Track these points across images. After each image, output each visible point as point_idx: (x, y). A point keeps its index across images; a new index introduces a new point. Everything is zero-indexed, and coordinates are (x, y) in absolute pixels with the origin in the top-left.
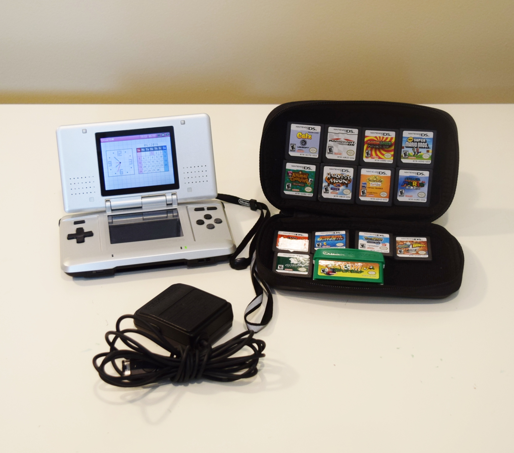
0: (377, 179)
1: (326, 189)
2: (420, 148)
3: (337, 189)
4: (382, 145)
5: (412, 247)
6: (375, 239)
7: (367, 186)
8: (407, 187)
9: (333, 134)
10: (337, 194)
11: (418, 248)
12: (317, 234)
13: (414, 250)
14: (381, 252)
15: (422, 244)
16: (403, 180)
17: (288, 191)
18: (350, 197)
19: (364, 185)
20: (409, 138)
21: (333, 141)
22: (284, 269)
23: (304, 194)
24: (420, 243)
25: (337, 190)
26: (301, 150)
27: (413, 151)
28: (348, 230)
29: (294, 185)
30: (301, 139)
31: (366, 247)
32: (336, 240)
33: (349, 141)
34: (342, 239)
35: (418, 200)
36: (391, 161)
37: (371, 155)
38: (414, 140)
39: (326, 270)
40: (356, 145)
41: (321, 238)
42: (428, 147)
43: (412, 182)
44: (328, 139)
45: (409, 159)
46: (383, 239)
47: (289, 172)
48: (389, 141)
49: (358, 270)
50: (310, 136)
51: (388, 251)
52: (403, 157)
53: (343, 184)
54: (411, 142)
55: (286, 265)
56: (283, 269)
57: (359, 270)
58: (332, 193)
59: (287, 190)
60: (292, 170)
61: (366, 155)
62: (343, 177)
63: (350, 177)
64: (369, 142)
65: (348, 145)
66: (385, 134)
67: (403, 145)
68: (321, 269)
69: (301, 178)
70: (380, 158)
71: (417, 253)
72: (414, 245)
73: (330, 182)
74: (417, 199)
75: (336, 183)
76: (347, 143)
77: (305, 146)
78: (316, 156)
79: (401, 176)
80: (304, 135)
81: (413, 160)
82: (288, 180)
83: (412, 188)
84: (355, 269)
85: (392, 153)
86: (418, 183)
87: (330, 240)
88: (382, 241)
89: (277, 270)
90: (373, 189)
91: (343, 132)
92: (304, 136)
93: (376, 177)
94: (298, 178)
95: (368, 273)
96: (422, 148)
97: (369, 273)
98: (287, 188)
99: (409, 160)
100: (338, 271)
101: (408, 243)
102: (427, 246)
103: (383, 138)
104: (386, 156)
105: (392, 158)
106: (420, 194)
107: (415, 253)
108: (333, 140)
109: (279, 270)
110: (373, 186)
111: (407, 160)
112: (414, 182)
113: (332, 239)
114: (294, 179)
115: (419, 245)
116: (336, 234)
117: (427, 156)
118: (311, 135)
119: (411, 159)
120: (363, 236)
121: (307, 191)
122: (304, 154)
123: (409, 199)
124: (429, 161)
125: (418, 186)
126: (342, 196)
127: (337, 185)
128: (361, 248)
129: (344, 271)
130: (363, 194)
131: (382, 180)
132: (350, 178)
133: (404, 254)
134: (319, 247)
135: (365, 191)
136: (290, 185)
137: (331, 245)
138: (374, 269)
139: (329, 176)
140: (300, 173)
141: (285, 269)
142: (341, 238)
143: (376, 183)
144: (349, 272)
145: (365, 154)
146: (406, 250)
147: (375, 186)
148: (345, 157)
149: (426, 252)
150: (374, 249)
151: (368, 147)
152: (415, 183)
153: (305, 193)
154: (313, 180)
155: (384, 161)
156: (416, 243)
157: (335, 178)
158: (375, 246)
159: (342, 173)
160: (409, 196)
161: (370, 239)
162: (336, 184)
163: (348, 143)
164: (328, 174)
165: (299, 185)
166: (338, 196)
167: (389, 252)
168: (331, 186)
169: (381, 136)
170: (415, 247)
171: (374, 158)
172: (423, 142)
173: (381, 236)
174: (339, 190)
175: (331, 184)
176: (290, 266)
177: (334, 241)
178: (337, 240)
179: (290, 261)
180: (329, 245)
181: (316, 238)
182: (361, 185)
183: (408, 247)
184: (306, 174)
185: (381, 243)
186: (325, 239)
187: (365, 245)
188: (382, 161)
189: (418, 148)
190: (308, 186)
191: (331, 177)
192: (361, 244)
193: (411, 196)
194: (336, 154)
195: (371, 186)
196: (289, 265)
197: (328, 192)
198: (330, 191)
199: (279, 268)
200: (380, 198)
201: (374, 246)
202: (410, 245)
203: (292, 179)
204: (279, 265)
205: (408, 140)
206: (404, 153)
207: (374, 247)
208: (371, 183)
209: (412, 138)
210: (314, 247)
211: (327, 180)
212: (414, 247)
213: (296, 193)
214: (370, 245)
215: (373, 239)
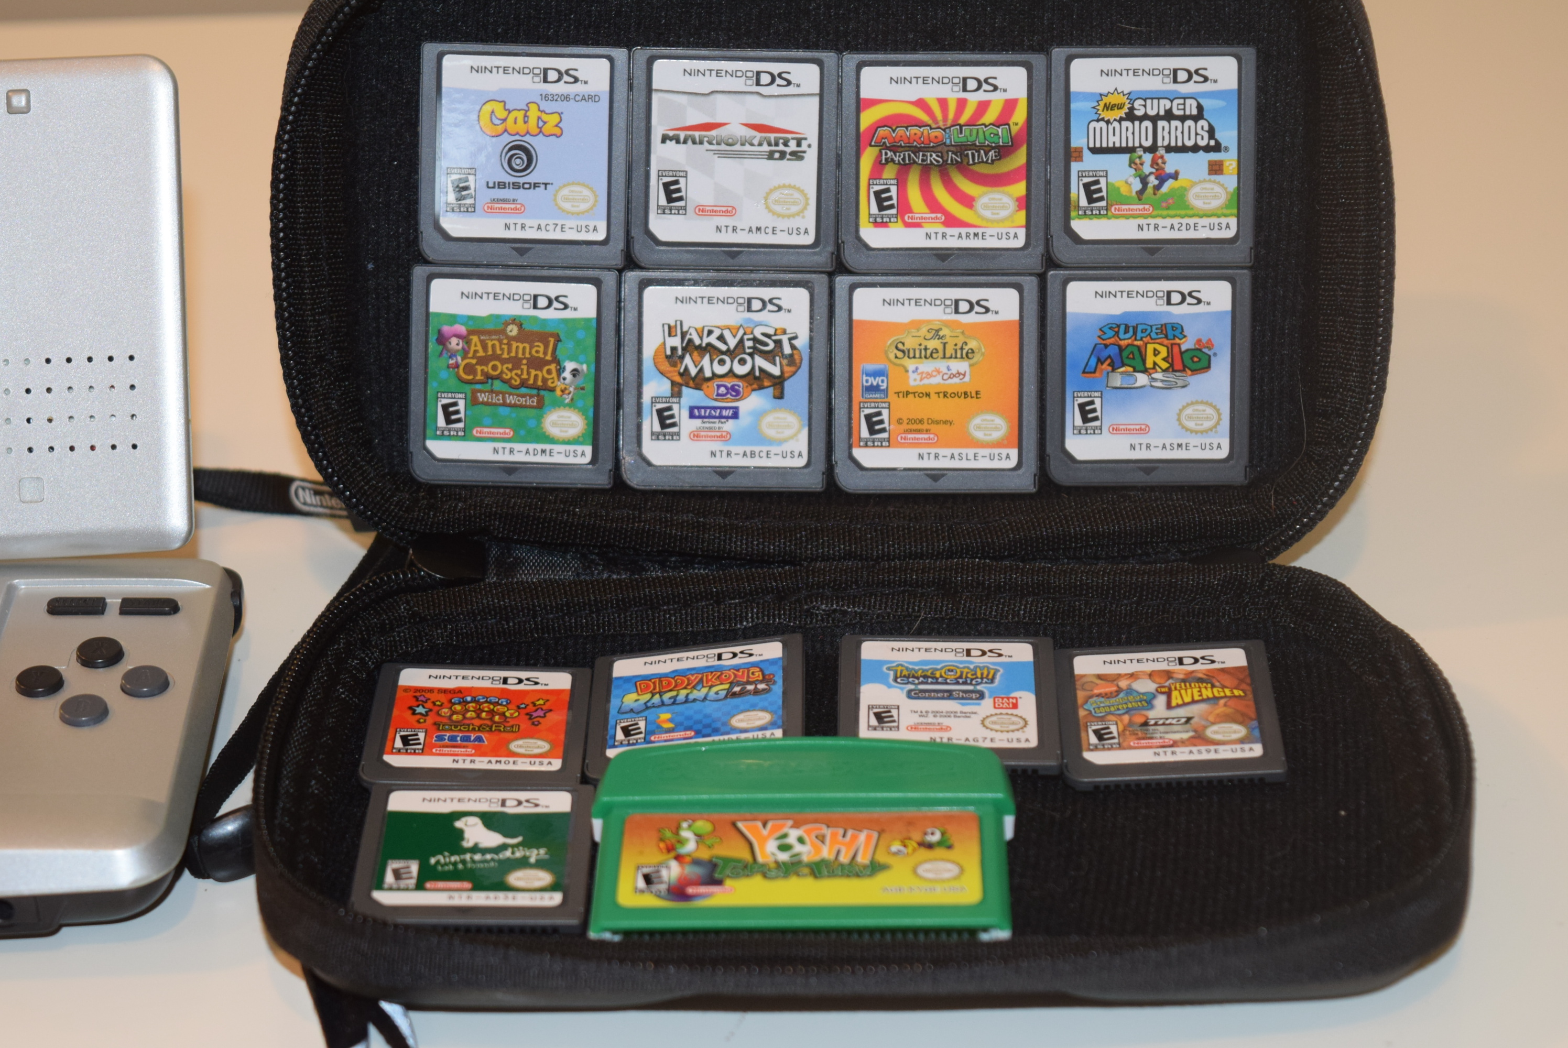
0: (945, 344)
1: (665, 419)
2: (1169, 149)
3: (725, 413)
4: (961, 149)
5: (1169, 706)
6: (951, 676)
7: (893, 384)
8: (1117, 380)
9: (683, 99)
10: (725, 438)
11: (1202, 707)
12: (624, 667)
13: (1179, 719)
14: (988, 744)
15: (1223, 687)
16: (1092, 339)
17: (450, 437)
18: (800, 455)
19: (874, 381)
20: (1106, 100)
21: (685, 142)
22: (420, 886)
23: (543, 451)
24: (1207, 679)
25: (727, 418)
26: (505, 201)
27: (1133, 171)
28: (798, 638)
29: (484, 403)
30: (506, 138)
31: (903, 726)
32: (731, 695)
33: (772, 136)
34: (761, 686)
35: (1180, 446)
36: (1016, 236)
37: (904, 207)
38: (1132, 109)
39: (664, 873)
40: (811, 156)
41: (644, 691)
42: (1212, 143)
43: (1139, 347)
44: (658, 129)
45: (1116, 217)
46: (996, 671)
47: (446, 329)
48: (997, 124)
49: (860, 859)
50: (554, 119)
51: (1029, 738)
52: (1078, 207)
53: (756, 380)
54: (1121, 120)
55: (433, 861)
56: (412, 882)
57: (863, 859)
58: (695, 436)
59: (442, 437)
60: (462, 316)
61: (874, 209)
62: (755, 340)
63: (790, 339)
64: (882, 131)
65: (770, 156)
66: (972, 85)
67: (1078, 140)
68: (638, 868)
69: (516, 363)
70: (951, 221)
71: (1199, 738)
72: (1175, 694)
73: (681, 375)
74: (1176, 442)
75: (714, 376)
76: (760, 144)
77: (531, 178)
78: (595, 229)
79: (1077, 315)
80: (520, 115)
81: (1134, 222)
82: (444, 374)
83: (1142, 379)
84: (838, 852)
85: (1020, 188)
86: (1176, 349)
87: (695, 700)
88: (992, 681)
89: (378, 895)
90: (925, 399)
91: (738, 84)
92: (520, 120)
93: (938, 331)
94: (503, 361)
95: (915, 871)
96: (1183, 149)
97: (920, 871)
98: (441, 422)
99: (1113, 222)
100: (736, 875)
101: (1145, 686)
102: (1250, 696)
103: (962, 103)
104: (986, 207)
105: (1021, 217)
106: (1189, 411)
107: (1185, 736)
108: (682, 135)
109: (391, 889)
110: (926, 381)
111: (1103, 221)
112: (1150, 348)
113: (705, 690)
114: (479, 368)
115: (1207, 693)
116: (727, 662)
117: (1216, 197)
118: (560, 114)
119: (1127, 217)
120: (881, 663)
121: (554, 431)
122: (528, 223)
123: (1133, 447)
124: (1224, 221)
125: (1178, 366)
126: (757, 449)
127: (722, 390)
128: (875, 729)
129: (773, 874)
130: (872, 431)
131: (972, 344)
132: (793, 347)
133: (1120, 747)
134: (629, 745)
135: (885, 415)
136: (461, 405)
137: (699, 727)
138: (950, 847)
139: (676, 342)
140: (513, 330)
141: (428, 885)
142: (754, 683)
143: (942, 365)
144: (805, 876)
145: (868, 207)
146: (1131, 723)
147: (937, 380)
148: (758, 229)
149: (1250, 730)
150: (948, 729)
151: (879, 166)
152: (1156, 353)
153: (547, 447)
154: (585, 367)
155: (976, 235)
156: (1189, 679)
157: (709, 348)
158: (955, 714)
159: (750, 320)
160: (1128, 431)
161: (925, 677)
162: (719, 386)
163: (765, 148)
164: (671, 331)
165: (510, 400)
166: (734, 449)
167: (1034, 743)
168: (690, 396)
169: (952, 94)
170: (1185, 704)
171: (918, 225)
172: (1183, 119)
173: (984, 653)
174: (735, 416)
175: (687, 386)
176: (455, 864)
177: (716, 705)
178: (734, 695)
179: (460, 834)
180: (687, 729)
181: (615, 692)
182: (861, 380)
183: (1143, 708)
184: (543, 337)
185: (987, 694)
186: (666, 697)
187: (894, 712)
188: (968, 236)
189: (1162, 152)
190: (558, 404)
191: (689, 346)
192: (870, 708)
193: (1143, 430)
194: (702, 211)
195: (914, 381)
196: (453, 859)
197: (678, 434)
198: (687, 425)
199: (389, 878)
200: (971, 452)
201: (948, 715)
202: (1154, 697)
203: (469, 369)
204: (393, 865)
205: (1101, 108)
206: (1087, 186)
207: (946, 722)
208: (911, 364)
209: (1124, 99)
210: (605, 742)
211: (666, 366)
212: (1178, 706)
213: (496, 451)
214: (927, 712)
215: (941, 676)
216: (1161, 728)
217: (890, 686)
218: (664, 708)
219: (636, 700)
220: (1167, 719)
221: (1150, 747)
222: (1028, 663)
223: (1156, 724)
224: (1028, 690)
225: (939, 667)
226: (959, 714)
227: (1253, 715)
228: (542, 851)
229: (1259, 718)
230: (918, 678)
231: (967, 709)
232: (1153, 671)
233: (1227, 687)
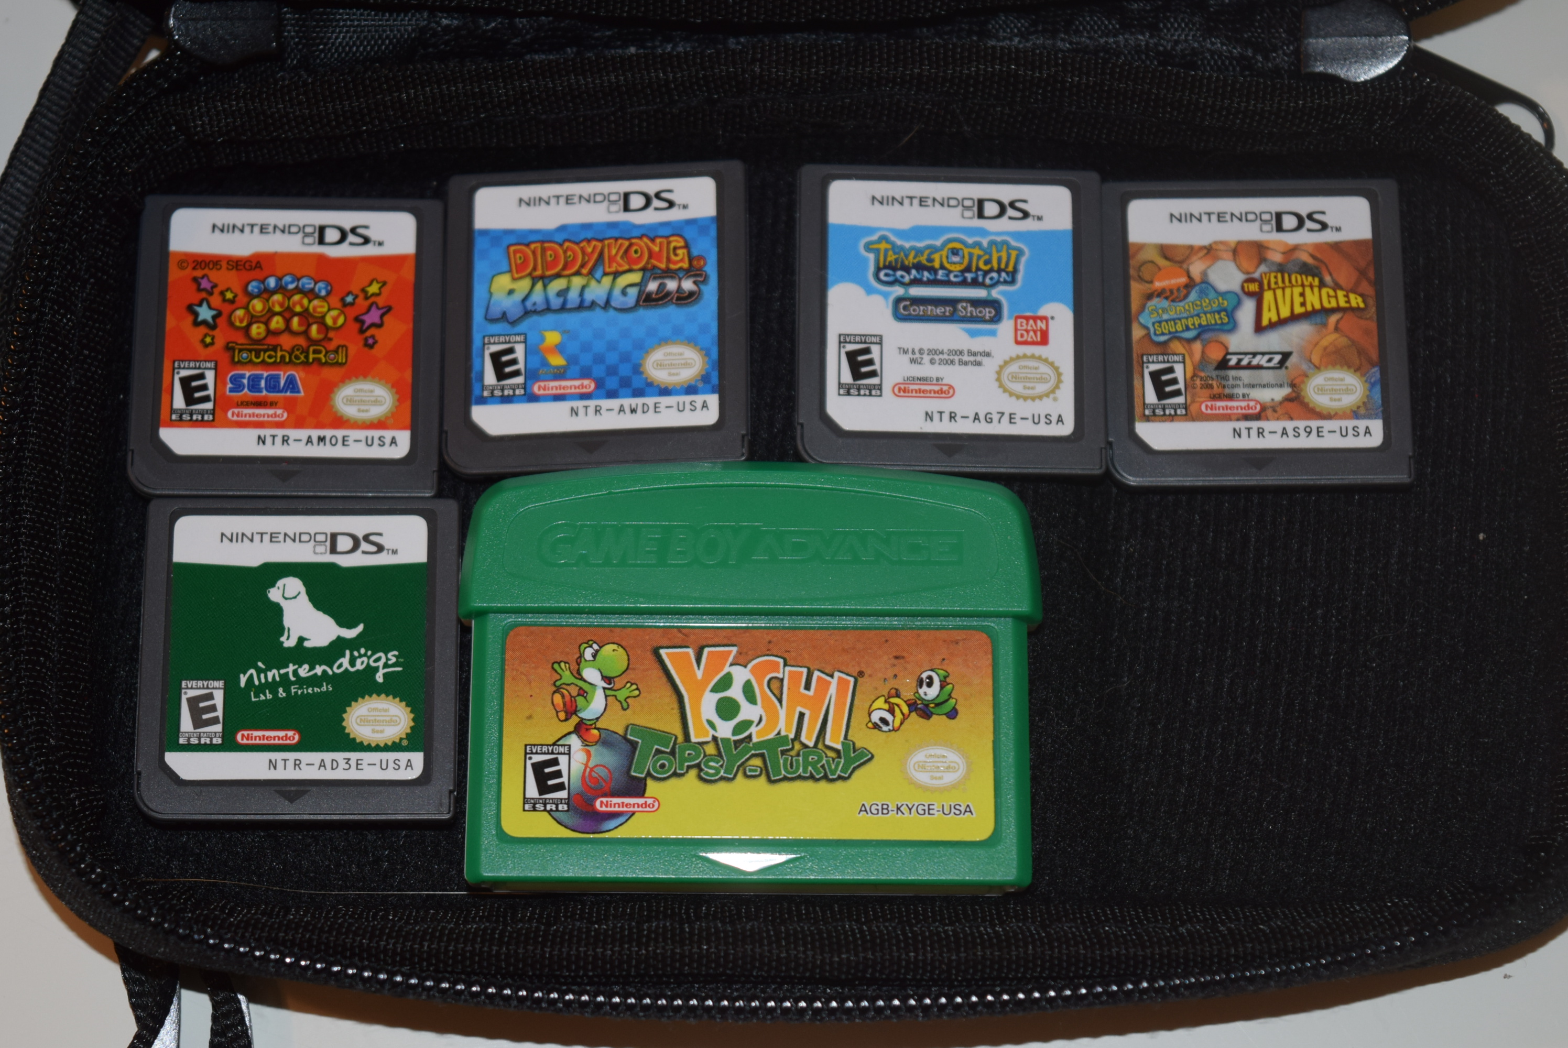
11: (1306, 329)
12: (490, 208)
15: (1336, 284)
22: (229, 740)
24: (1316, 264)
28: (736, 165)
31: (888, 381)
34: (688, 285)
39: (563, 766)
51: (1063, 413)
55: (242, 681)
88: (1013, 282)
89: (174, 762)
101: (1227, 278)
102: (1373, 306)
107: (1278, 393)
116: (638, 217)
120: (857, 232)
133: (1187, 414)
137: (601, 372)
138: (952, 714)
141: (240, 737)
146: (1203, 362)
156: (1290, 263)
158: (960, 358)
167: (1069, 425)
176: (274, 688)
177: (624, 321)
179: (277, 618)
181: (478, 266)
185: (1005, 310)
192: (843, 339)
196: (271, 676)
201: (950, 359)
207: (947, 375)
210: (469, 389)
214: (921, 351)
215: (942, 267)
216: (1245, 375)
217: (870, 291)
218: (550, 318)
219: (511, 292)
220: (1254, 354)
221: (1227, 418)
222: (1063, 232)
223: (1238, 366)
224: (1060, 300)
225: (938, 243)
226: (966, 358)
227: (1374, 355)
228: (392, 656)
229: (1383, 363)
230: (907, 269)
231: (979, 344)
232: (1239, 243)
233: (1342, 289)
